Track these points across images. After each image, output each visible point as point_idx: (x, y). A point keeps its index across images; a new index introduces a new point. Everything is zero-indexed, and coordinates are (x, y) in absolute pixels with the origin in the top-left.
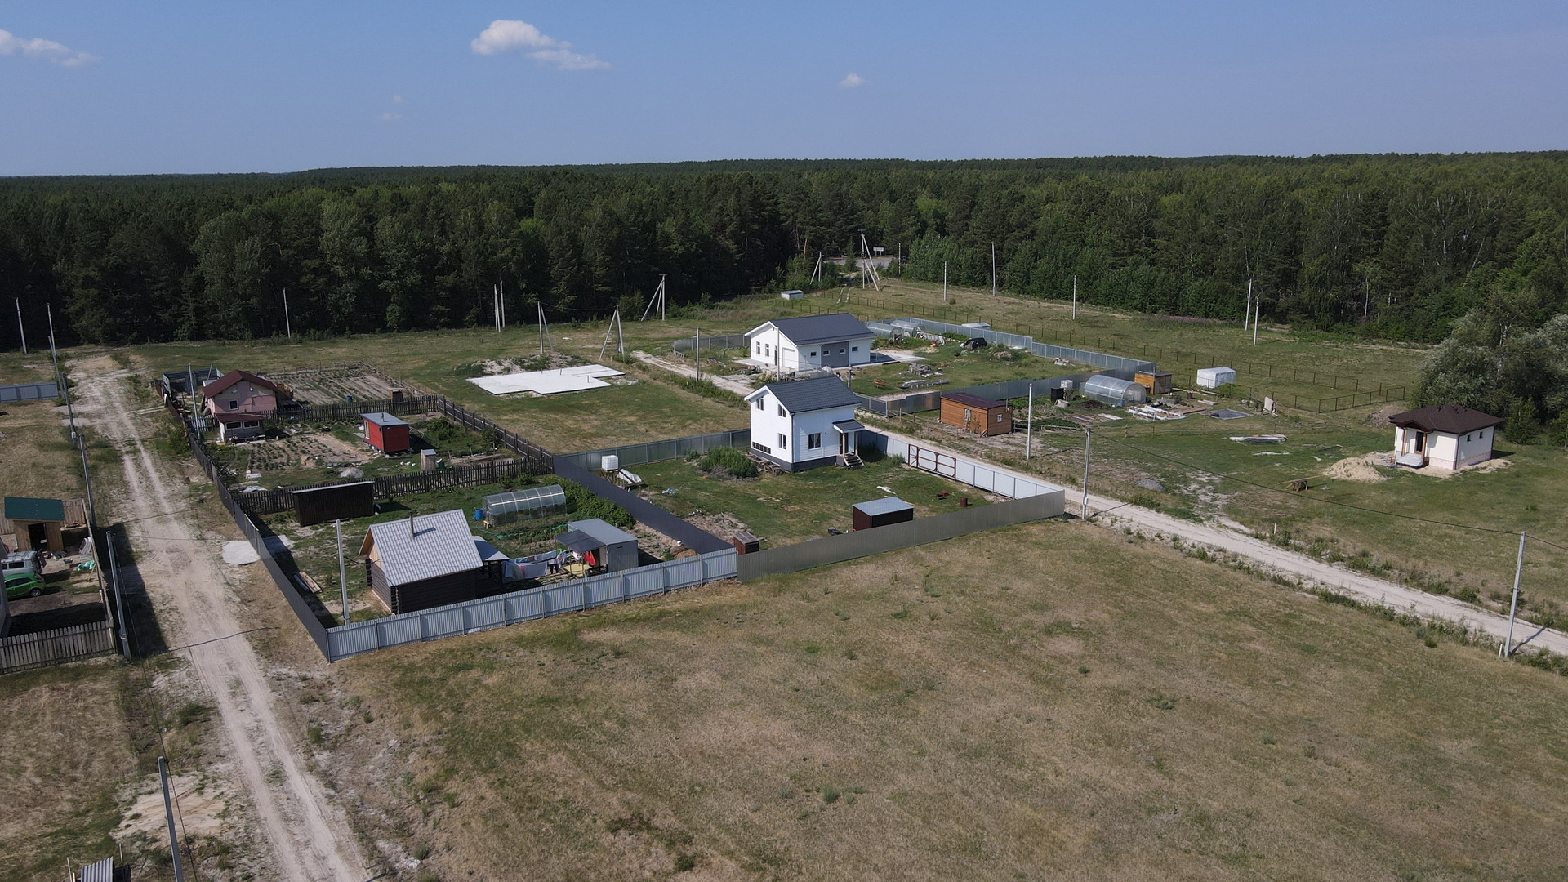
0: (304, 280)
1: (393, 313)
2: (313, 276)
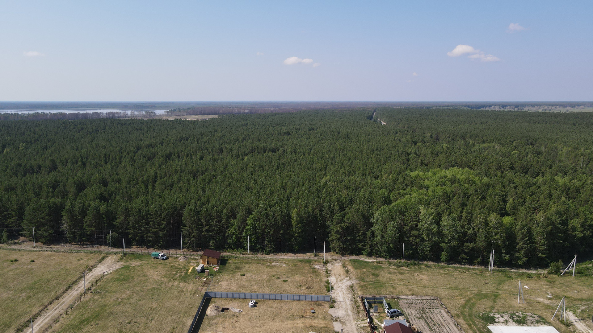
0: (411, 239)
1: (444, 255)
2: (414, 238)
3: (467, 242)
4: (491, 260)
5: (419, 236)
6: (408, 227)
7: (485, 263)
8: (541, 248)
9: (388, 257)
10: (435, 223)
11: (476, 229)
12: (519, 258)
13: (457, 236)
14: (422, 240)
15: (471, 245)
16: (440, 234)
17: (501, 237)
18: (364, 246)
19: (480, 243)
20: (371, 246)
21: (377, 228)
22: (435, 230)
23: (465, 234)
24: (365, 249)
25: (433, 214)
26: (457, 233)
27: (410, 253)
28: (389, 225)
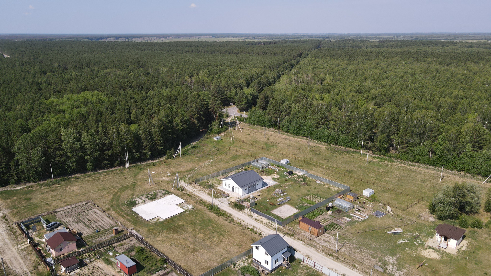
0: (57, 159)
1: (89, 165)
2: (60, 157)
3: (106, 150)
4: (127, 160)
5: (65, 154)
6: (52, 149)
7: (123, 163)
8: (159, 143)
9: (37, 180)
10: (76, 141)
11: (111, 138)
12: (145, 154)
13: (97, 148)
14: (68, 157)
15: (110, 152)
16: (82, 149)
17: (131, 141)
18: (10, 176)
19: (117, 149)
20: (17, 174)
21: (20, 157)
22: (78, 146)
23: (103, 144)
24: (12, 179)
25: (73, 133)
26: (97, 145)
27: (58, 172)
28: (34, 151)
